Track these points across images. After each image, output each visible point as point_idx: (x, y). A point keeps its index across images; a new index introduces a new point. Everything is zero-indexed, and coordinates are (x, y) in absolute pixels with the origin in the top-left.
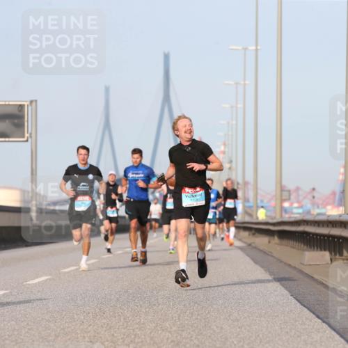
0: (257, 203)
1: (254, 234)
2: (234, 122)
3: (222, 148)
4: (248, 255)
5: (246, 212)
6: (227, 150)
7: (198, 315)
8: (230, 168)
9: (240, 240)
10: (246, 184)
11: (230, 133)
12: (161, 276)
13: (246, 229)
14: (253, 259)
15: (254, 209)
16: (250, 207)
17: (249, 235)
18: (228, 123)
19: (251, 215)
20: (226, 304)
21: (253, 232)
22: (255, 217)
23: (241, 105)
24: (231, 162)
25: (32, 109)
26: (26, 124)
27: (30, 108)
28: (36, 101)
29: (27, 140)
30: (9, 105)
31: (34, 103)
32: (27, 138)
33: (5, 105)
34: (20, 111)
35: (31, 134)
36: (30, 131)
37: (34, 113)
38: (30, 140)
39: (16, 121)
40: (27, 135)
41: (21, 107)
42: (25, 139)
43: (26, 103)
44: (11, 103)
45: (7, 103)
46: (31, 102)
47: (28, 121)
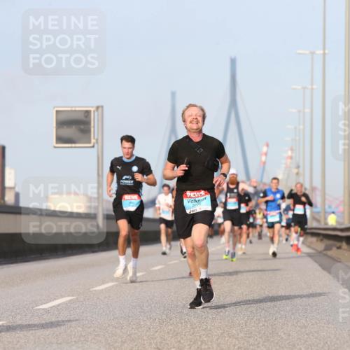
0: (325, 209)
1: (322, 240)
2: (301, 127)
3: (290, 153)
4: (316, 261)
5: (314, 218)
6: (294, 155)
7: (265, 321)
8: (297, 174)
9: (309, 247)
10: (313, 189)
11: (297, 138)
12: (228, 282)
13: (313, 234)
14: (321, 265)
15: (322, 214)
16: (318, 213)
17: (317, 241)
18: (295, 128)
19: (318, 221)
20: (294, 311)
21: (321, 237)
22: (323, 223)
23: (307, 110)
24: (298, 167)
25: (98, 115)
26: (92, 129)
27: (96, 113)
28: (102, 107)
29: (93, 147)
30: (75, 111)
31: (100, 110)
32: (94, 144)
33: (72, 111)
34: (86, 117)
35: (97, 140)
36: (96, 137)
37: (100, 118)
38: (96, 146)
39: (82, 127)
40: (93, 141)
41: (88, 113)
42: (91, 145)
43: (92, 109)
44: (77, 109)
45: (73, 109)
46: (98, 108)
47: (94, 127)
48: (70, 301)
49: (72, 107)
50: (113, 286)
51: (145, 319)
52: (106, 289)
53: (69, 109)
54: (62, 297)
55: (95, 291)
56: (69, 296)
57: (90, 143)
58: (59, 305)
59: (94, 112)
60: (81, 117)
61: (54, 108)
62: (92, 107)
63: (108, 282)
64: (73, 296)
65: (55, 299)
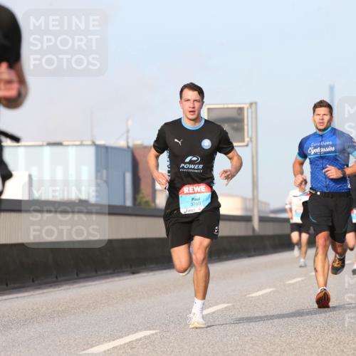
25: (252, 112)
26: (246, 128)
27: (250, 110)
28: (256, 103)
29: (247, 145)
30: (228, 108)
31: (254, 106)
32: (248, 142)
33: (224, 108)
34: (239, 114)
35: (251, 139)
36: (250, 135)
37: (254, 116)
38: (250, 145)
39: (235, 125)
40: (247, 139)
41: (241, 110)
42: (245, 144)
43: (245, 106)
44: (230, 106)
45: (226, 106)
46: (251, 104)
47: (248, 125)
48: (226, 308)
49: (224, 104)
50: (270, 292)
51: (305, 326)
52: (263, 295)
53: (221, 106)
54: (217, 304)
55: (252, 297)
56: (224, 303)
57: (243, 141)
58: (214, 313)
59: (248, 108)
60: (234, 114)
62: (245, 104)
63: (265, 288)
65: (210, 306)
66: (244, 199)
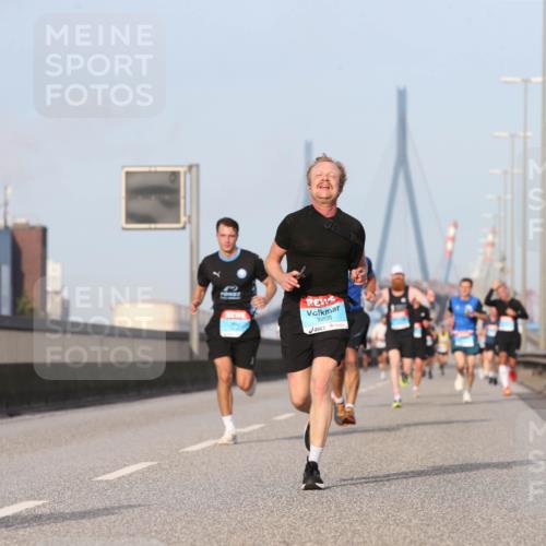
1: (540, 373)
3: (490, 238)
5: (528, 339)
8: (503, 270)
9: (521, 383)
13: (528, 365)
16: (536, 331)
17: (533, 375)
19: (535, 343)
21: (540, 369)
22: (542, 346)
24: (504, 260)
25: (191, 179)
26: (182, 201)
27: (188, 176)
28: (197, 166)
29: (184, 228)
30: (156, 172)
31: (194, 169)
32: (185, 223)
33: (150, 172)
34: (173, 181)
35: (190, 217)
36: (188, 213)
37: (194, 184)
38: (188, 226)
39: (167, 197)
40: (183, 219)
41: (175, 175)
42: (181, 225)
43: (182, 170)
44: (159, 169)
45: (153, 169)
46: (190, 167)
47: (185, 198)
48: (148, 468)
49: (151, 166)
51: (265, 496)
52: (203, 450)
53: (146, 169)
54: (136, 461)
55: (188, 452)
56: (146, 460)
57: (178, 221)
58: (130, 475)
59: (185, 173)
60: (165, 181)
61: (123, 167)
62: (182, 166)
63: (206, 439)
64: (152, 461)
65: (125, 465)
66: (178, 307)
